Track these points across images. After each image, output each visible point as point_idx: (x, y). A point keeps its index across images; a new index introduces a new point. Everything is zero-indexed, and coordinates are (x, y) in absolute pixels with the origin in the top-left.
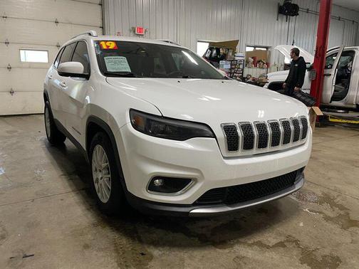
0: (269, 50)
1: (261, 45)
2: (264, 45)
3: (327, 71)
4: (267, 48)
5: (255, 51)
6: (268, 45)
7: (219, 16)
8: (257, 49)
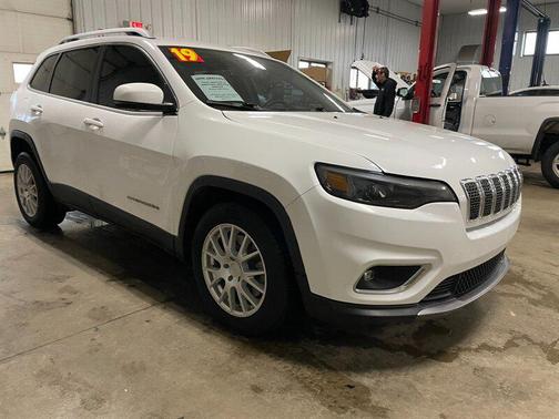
0: (329, 67)
1: (318, 58)
2: (323, 59)
3: (435, 101)
4: (326, 64)
5: (310, 68)
6: (328, 60)
7: (252, 10)
8: (313, 65)
